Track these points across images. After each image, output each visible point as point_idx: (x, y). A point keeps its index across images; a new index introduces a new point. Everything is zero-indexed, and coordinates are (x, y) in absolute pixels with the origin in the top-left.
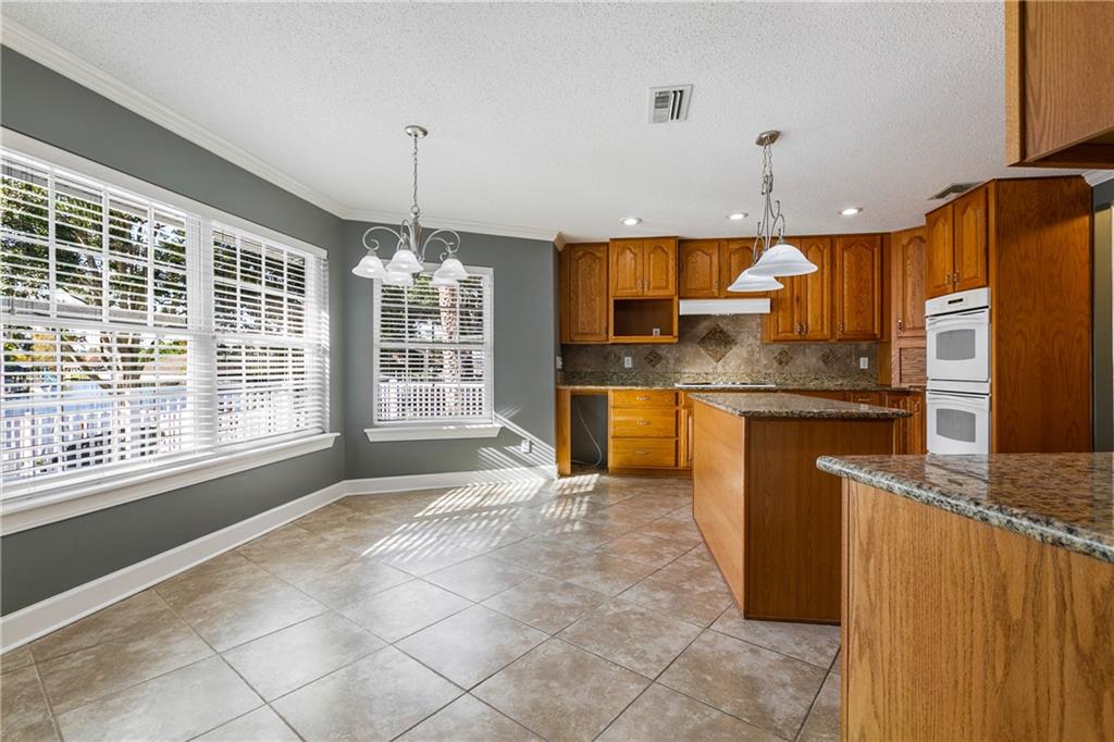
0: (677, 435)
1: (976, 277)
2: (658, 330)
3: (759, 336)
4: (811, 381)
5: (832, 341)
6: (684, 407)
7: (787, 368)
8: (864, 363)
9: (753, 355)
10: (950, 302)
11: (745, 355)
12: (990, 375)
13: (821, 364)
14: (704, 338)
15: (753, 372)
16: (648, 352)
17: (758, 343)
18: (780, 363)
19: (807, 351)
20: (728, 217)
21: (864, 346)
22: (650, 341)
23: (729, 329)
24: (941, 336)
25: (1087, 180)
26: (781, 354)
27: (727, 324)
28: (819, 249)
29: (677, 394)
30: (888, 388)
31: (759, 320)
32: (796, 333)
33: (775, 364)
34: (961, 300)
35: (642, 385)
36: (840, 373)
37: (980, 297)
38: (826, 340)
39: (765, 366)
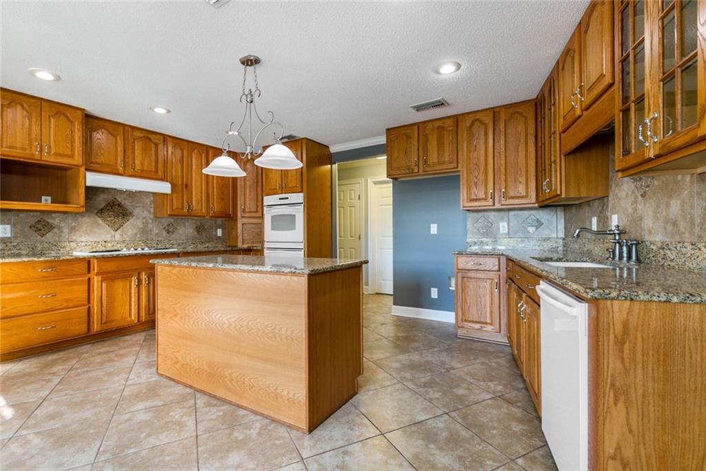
0: (89, 302)
1: (296, 187)
2: (49, 198)
3: (152, 210)
4: (190, 245)
5: (207, 217)
6: (97, 274)
7: (173, 236)
8: (219, 233)
9: (147, 226)
10: (280, 199)
11: (141, 226)
12: (304, 239)
13: (196, 233)
14: (102, 209)
15: (147, 239)
16: (36, 220)
17: (152, 216)
18: (168, 233)
19: (187, 224)
20: (152, 109)
21: (219, 221)
22: (38, 208)
23: (127, 203)
24: (274, 218)
25: (331, 149)
26: (168, 225)
27: (125, 199)
28: (200, 153)
29: (89, 262)
30: (236, 249)
31: (152, 198)
32: (186, 211)
33: (165, 233)
34: (287, 198)
35: (27, 255)
36: (207, 240)
37: (299, 197)
38: (204, 217)
39: (157, 235)
